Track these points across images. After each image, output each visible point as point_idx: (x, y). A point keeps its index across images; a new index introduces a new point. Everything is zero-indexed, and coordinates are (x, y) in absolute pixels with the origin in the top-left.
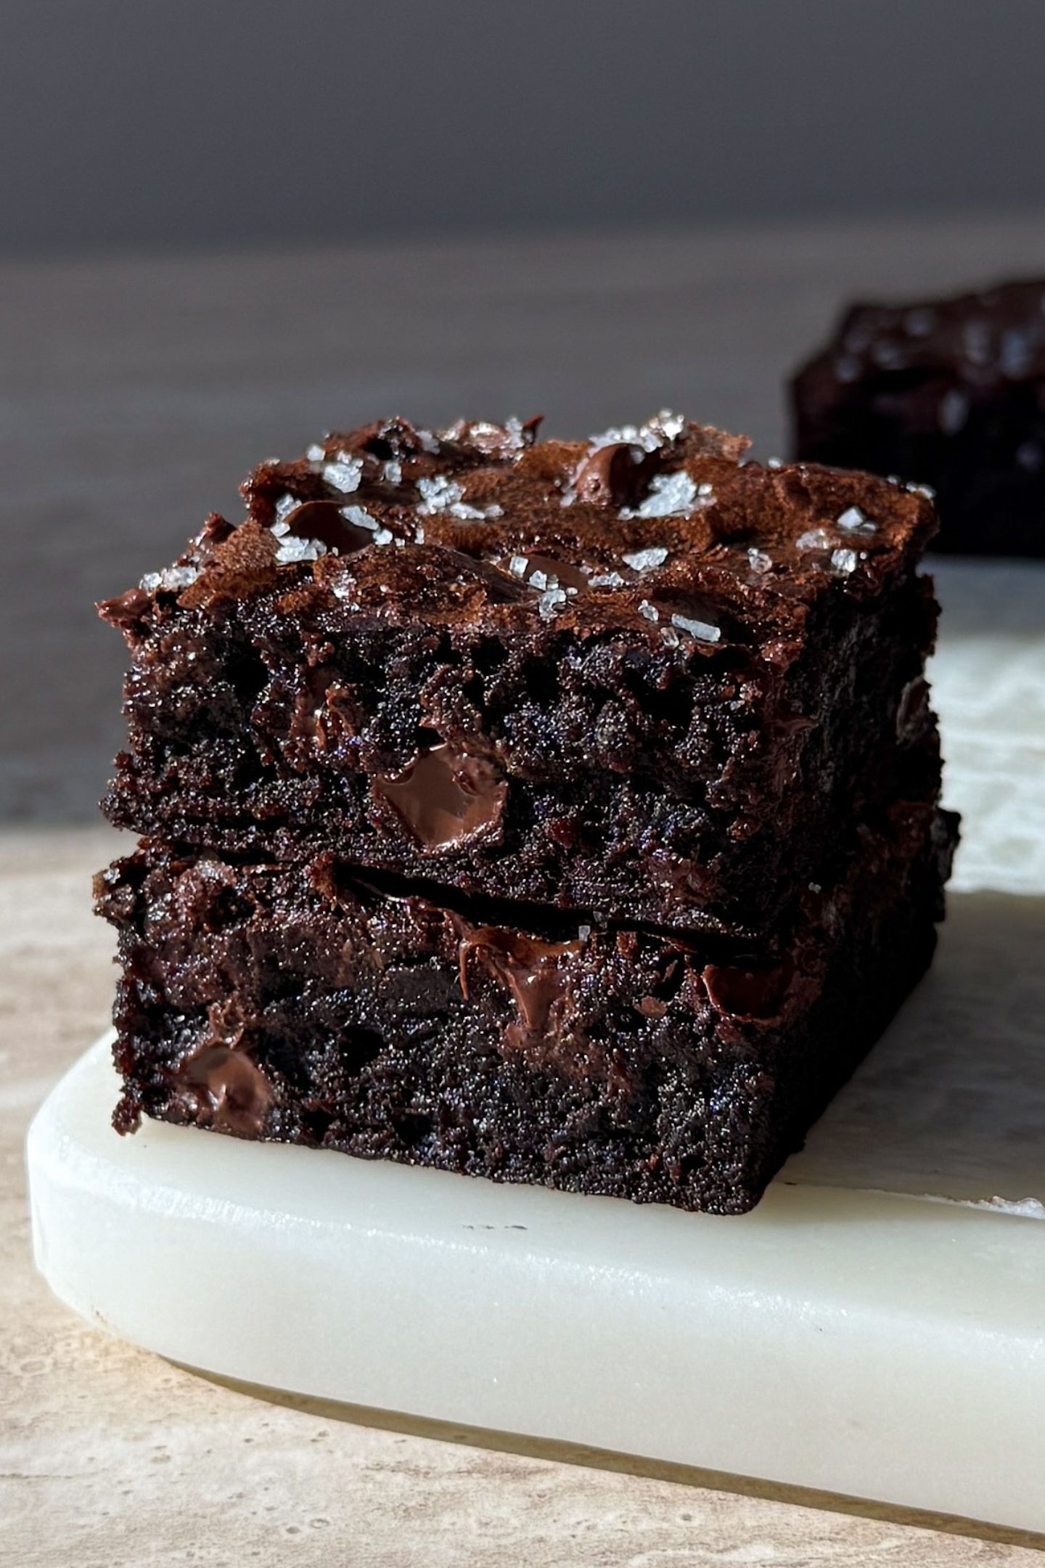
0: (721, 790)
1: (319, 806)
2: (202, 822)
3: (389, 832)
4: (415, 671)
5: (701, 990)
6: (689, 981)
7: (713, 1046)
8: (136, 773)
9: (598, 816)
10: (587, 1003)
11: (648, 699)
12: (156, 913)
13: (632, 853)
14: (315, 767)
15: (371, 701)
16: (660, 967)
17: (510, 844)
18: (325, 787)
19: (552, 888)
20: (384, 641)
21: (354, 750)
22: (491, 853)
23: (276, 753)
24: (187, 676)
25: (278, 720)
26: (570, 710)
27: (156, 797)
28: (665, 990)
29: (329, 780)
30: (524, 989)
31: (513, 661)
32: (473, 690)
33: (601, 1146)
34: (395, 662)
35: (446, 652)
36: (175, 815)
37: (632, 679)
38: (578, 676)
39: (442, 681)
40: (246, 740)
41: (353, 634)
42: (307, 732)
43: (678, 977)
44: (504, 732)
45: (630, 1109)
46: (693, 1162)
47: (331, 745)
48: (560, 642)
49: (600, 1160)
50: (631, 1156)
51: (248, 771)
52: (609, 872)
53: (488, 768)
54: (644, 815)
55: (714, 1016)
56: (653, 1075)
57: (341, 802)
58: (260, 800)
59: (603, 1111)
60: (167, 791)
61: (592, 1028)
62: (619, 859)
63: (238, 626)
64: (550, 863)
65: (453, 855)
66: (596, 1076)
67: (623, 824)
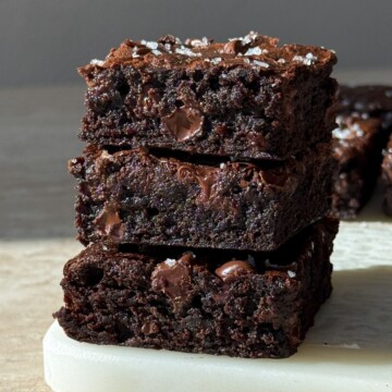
0: (269, 111)
1: (146, 129)
2: (108, 137)
3: (167, 136)
4: (175, 83)
5: (259, 178)
6: (255, 175)
7: (263, 195)
8: (88, 123)
9: (231, 125)
10: (223, 186)
11: (247, 85)
12: (89, 171)
13: (243, 135)
14: (144, 117)
15: (162, 94)
16: (246, 171)
17: (204, 137)
18: (147, 124)
19: (217, 149)
20: (166, 74)
21: (156, 109)
22: (199, 139)
23: (133, 114)
24: (105, 90)
25: (133, 102)
26: (224, 91)
27: (95, 130)
28: (248, 178)
29: (149, 122)
30: (204, 182)
31: (205, 77)
32: (193, 87)
33: (229, 232)
34: (170, 81)
35: (185, 77)
36: (100, 136)
37: (242, 79)
38: (225, 80)
39: (184, 85)
40: (123, 110)
41: (156, 73)
42: (142, 106)
43: (252, 174)
44: (203, 100)
45: (238, 219)
46: (257, 235)
47: (149, 109)
48: (220, 70)
49: (228, 237)
50: (238, 236)
51: (124, 120)
52: (235, 142)
53: (198, 112)
54: (246, 122)
55: (263, 185)
56: (244, 207)
57: (153, 128)
58: (127, 127)
59: (229, 221)
60: (98, 129)
61: (225, 194)
62: (239, 137)
63: (121, 73)
64: (217, 142)
65: (187, 142)
66: (227, 210)
67: (239, 127)
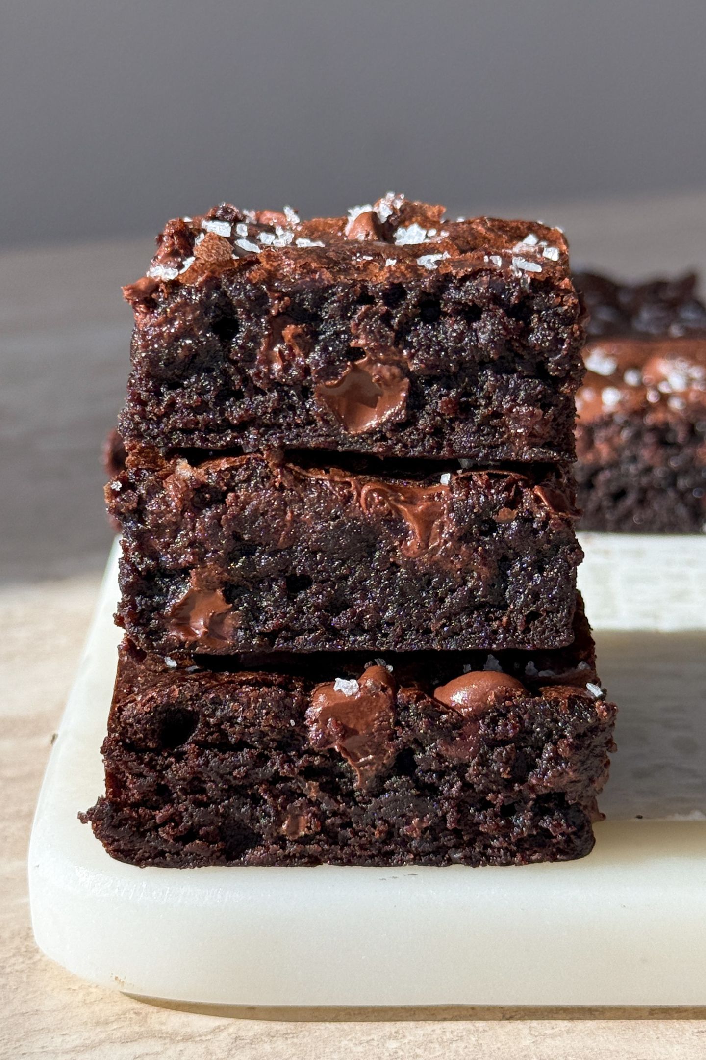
0: (558, 363)
1: (276, 412)
2: (191, 432)
3: (326, 422)
4: (345, 313)
5: (537, 500)
6: (528, 495)
7: (547, 534)
8: (144, 404)
9: (468, 394)
10: (460, 521)
11: (511, 311)
13: (497, 415)
14: (275, 385)
15: (315, 334)
16: (507, 488)
17: (410, 421)
18: (281, 399)
19: (440, 447)
20: (321, 295)
21: (306, 370)
22: (398, 427)
23: (246, 380)
24: (186, 332)
25: (249, 357)
26: (452, 327)
27: (160, 418)
28: (513, 503)
29: (283, 396)
30: (415, 516)
31: (411, 296)
32: (386, 318)
33: (469, 615)
34: (329, 309)
35: (366, 298)
36: (174, 429)
37: (495, 299)
38: (458, 303)
39: (366, 315)
40: (224, 373)
41: (300, 292)
42: (268, 362)
43: (519, 494)
44: (409, 345)
45: (490, 586)
46: (533, 617)
47: (286, 369)
48: (443, 281)
49: (469, 625)
50: (488, 620)
51: (226, 393)
52: (479, 430)
53: (396, 370)
54: (504, 389)
55: (548, 515)
56: (505, 562)
57: (292, 408)
58: (236, 412)
59: (471, 591)
60: (166, 415)
61: (463, 537)
62: (486, 420)
63: (224, 294)
64: (437, 431)
65: (371, 433)
66: (466, 571)
67: (488, 398)
